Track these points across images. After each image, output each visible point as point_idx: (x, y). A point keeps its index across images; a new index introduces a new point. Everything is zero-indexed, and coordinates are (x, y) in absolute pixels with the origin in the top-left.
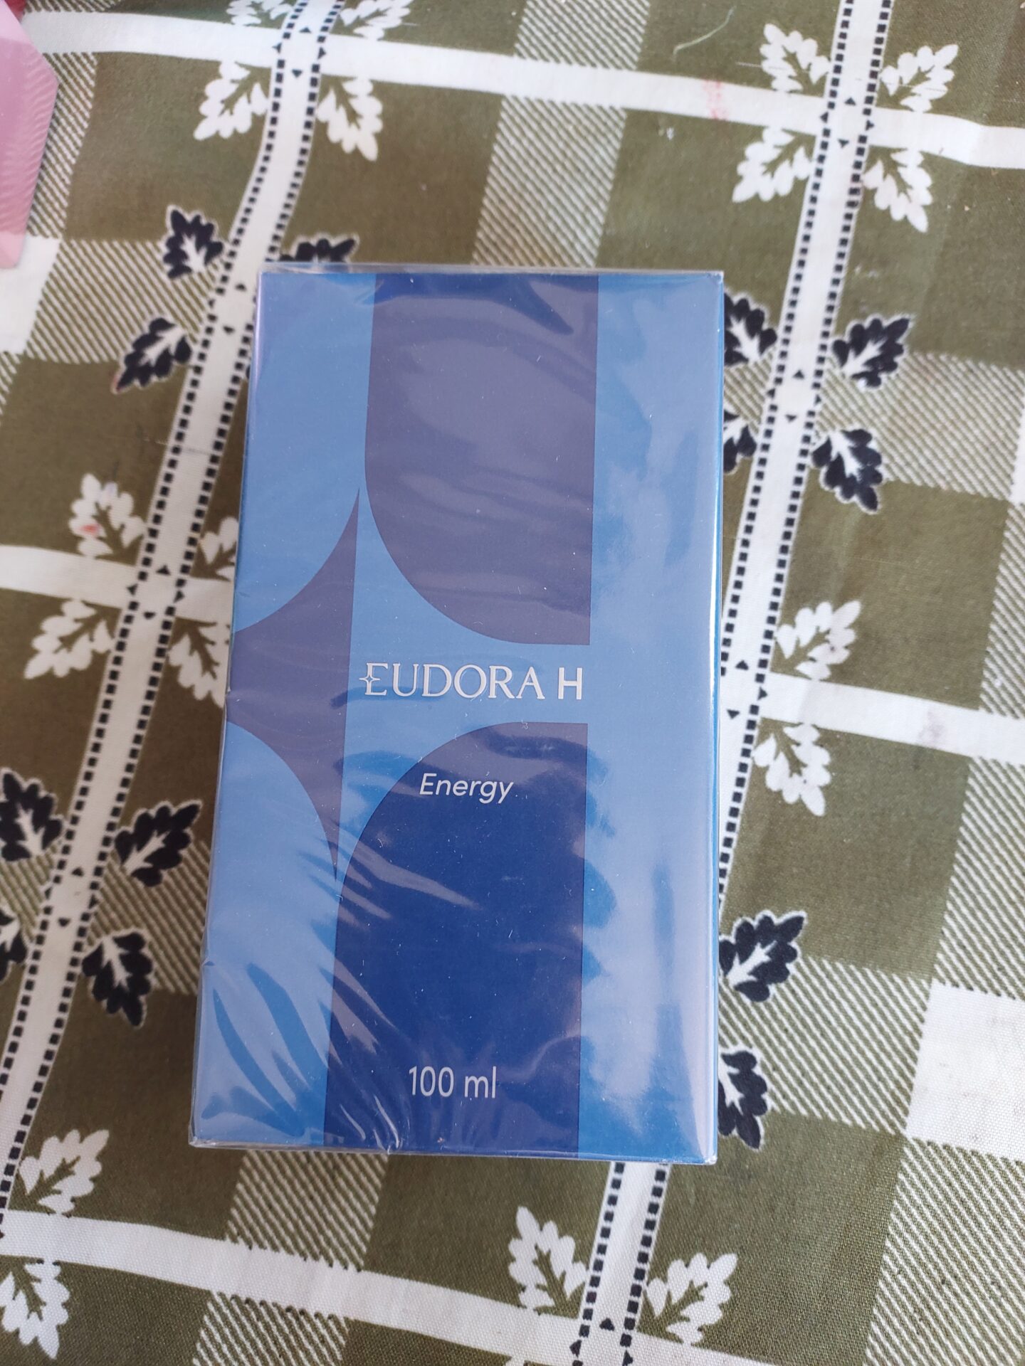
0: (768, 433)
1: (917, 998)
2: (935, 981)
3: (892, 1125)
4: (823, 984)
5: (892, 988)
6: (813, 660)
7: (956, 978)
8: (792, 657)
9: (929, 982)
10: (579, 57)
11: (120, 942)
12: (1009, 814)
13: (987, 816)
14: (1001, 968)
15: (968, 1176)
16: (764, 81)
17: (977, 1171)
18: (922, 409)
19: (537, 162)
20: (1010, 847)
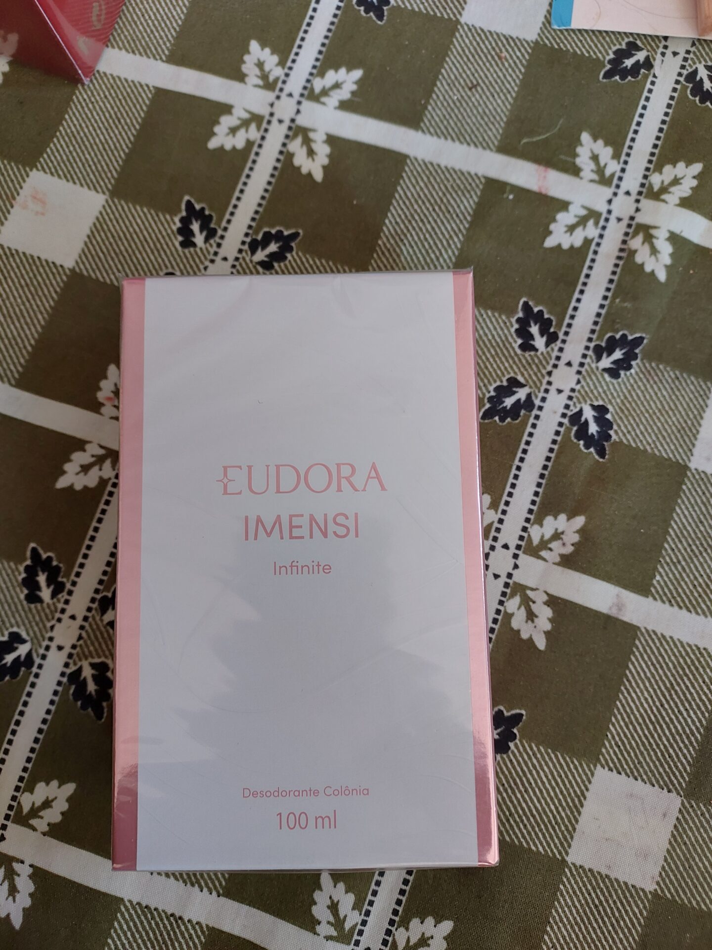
0: (544, 399)
1: (586, 775)
2: (599, 766)
3: (560, 853)
4: (530, 759)
5: (572, 766)
6: (551, 549)
7: (611, 765)
8: (537, 546)
9: (595, 766)
10: (460, 137)
11: (93, 666)
12: (658, 666)
13: (644, 665)
14: (640, 763)
15: (602, 891)
16: (575, 171)
17: (607, 888)
18: (642, 399)
19: (423, 202)
20: (656, 687)
